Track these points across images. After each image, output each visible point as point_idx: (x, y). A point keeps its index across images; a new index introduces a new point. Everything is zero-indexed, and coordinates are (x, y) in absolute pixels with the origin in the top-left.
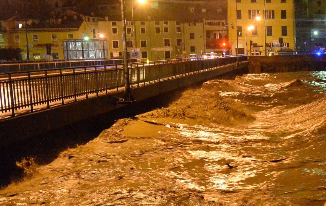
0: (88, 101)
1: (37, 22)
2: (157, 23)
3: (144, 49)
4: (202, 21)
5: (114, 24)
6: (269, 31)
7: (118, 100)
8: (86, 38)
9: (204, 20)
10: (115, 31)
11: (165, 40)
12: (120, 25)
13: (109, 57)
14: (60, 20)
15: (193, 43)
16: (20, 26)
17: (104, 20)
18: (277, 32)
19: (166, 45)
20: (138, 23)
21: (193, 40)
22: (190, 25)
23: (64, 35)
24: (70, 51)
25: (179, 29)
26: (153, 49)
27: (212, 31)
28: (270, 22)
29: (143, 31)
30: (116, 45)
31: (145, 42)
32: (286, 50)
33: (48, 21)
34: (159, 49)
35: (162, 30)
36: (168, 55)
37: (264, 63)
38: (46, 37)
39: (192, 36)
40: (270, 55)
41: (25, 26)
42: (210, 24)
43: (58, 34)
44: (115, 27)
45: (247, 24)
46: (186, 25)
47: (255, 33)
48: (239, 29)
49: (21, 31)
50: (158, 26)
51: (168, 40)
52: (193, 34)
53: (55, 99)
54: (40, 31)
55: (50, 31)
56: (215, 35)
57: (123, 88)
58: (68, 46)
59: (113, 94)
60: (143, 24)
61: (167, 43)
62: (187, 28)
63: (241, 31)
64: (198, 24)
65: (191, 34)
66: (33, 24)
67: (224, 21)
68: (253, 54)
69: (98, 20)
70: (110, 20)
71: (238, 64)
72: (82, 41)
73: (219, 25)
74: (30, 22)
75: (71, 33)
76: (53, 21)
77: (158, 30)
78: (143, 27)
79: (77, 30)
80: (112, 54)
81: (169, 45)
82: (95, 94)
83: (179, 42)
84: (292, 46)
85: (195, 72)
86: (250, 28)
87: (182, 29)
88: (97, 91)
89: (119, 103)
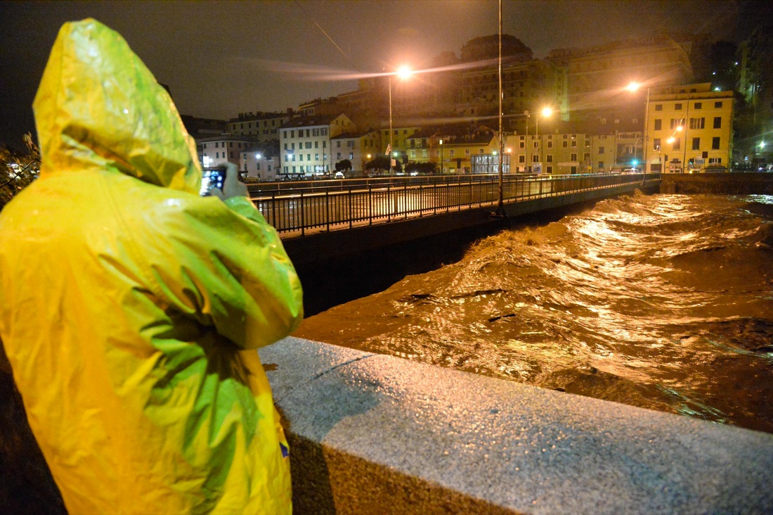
0: (460, 213)
1: (454, 137)
2: (565, 137)
3: (549, 165)
4: (614, 133)
5: (522, 138)
6: (696, 143)
7: (491, 214)
8: (495, 153)
9: (617, 131)
10: (522, 145)
11: (572, 155)
12: (528, 138)
13: (515, 171)
14: (473, 135)
15: (601, 157)
16: (441, 142)
17: (513, 134)
18: (706, 145)
19: (572, 160)
20: (545, 137)
21: (602, 155)
22: (600, 138)
23: (477, 150)
24: (477, 165)
25: (587, 143)
26: (559, 164)
27: (624, 145)
28: (696, 133)
29: (550, 145)
30: (522, 159)
31: (551, 156)
32: (715, 166)
33: (463, 137)
34: (565, 164)
35: (569, 144)
36: (574, 170)
37: (680, 182)
38: (460, 152)
39: (602, 151)
40: (691, 172)
41: (445, 142)
42: (624, 136)
43: (470, 149)
44: (522, 141)
45: (667, 136)
46: (596, 138)
47: (677, 146)
48: (657, 142)
49: (442, 146)
50: (565, 140)
51: (576, 155)
52: (603, 148)
53: (428, 209)
54: (455, 146)
55: (464, 146)
56: (627, 149)
57: (496, 203)
58: (475, 160)
59: (487, 207)
60: (550, 137)
61: (574, 158)
62: (598, 142)
63: (659, 145)
64: (610, 138)
65: (600, 148)
66: (451, 139)
67: (640, 133)
68: (672, 171)
69: (508, 135)
70: (518, 134)
71: (644, 182)
72: (491, 155)
73: (634, 137)
74: (448, 138)
75: (467, 148)
76: (468, 136)
77: (565, 144)
78: (550, 141)
79: (487, 145)
80: (518, 168)
81: (575, 160)
82: (468, 207)
83: (587, 155)
84: (725, 162)
85: (586, 189)
86: (671, 141)
87: (591, 142)
88: (470, 204)
89: (492, 217)
